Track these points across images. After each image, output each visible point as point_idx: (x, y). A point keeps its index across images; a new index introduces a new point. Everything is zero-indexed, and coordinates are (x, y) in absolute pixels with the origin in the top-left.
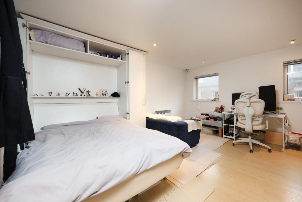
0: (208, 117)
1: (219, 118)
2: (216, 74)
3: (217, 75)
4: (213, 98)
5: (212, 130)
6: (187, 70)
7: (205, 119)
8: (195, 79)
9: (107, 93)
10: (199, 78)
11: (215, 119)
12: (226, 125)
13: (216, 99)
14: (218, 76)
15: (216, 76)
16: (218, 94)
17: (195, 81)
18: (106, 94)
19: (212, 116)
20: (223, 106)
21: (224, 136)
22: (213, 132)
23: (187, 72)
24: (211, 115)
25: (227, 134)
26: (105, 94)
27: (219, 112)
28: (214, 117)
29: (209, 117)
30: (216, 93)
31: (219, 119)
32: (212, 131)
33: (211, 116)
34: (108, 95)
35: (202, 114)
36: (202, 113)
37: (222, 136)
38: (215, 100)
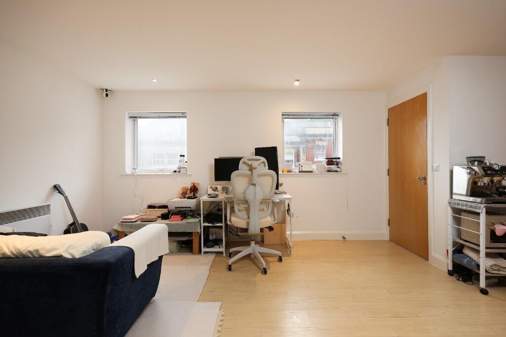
0: (165, 211)
1: (191, 211)
2: (180, 115)
3: (183, 115)
4: (176, 168)
5: (175, 241)
6: (106, 90)
7: (159, 217)
8: (131, 117)
10: (140, 117)
11: (183, 213)
12: (207, 224)
13: (182, 170)
14: (185, 120)
15: (180, 119)
16: (186, 159)
17: (129, 123)
19: (176, 208)
20: (196, 185)
21: (204, 249)
22: (179, 246)
24: (172, 207)
25: (210, 244)
27: (189, 198)
28: (180, 211)
29: (169, 211)
30: (181, 156)
31: (191, 213)
32: (175, 244)
33: (174, 209)
35: (150, 207)
36: (149, 204)
37: (200, 252)
38: (179, 172)
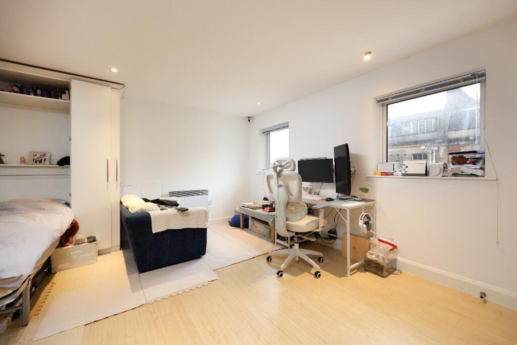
6: (250, 117)
8: (263, 133)
9: (45, 157)
10: (271, 131)
17: (262, 137)
18: (43, 161)
21: (277, 240)
23: (249, 121)
26: (40, 159)
34: (46, 162)
37: (274, 241)
